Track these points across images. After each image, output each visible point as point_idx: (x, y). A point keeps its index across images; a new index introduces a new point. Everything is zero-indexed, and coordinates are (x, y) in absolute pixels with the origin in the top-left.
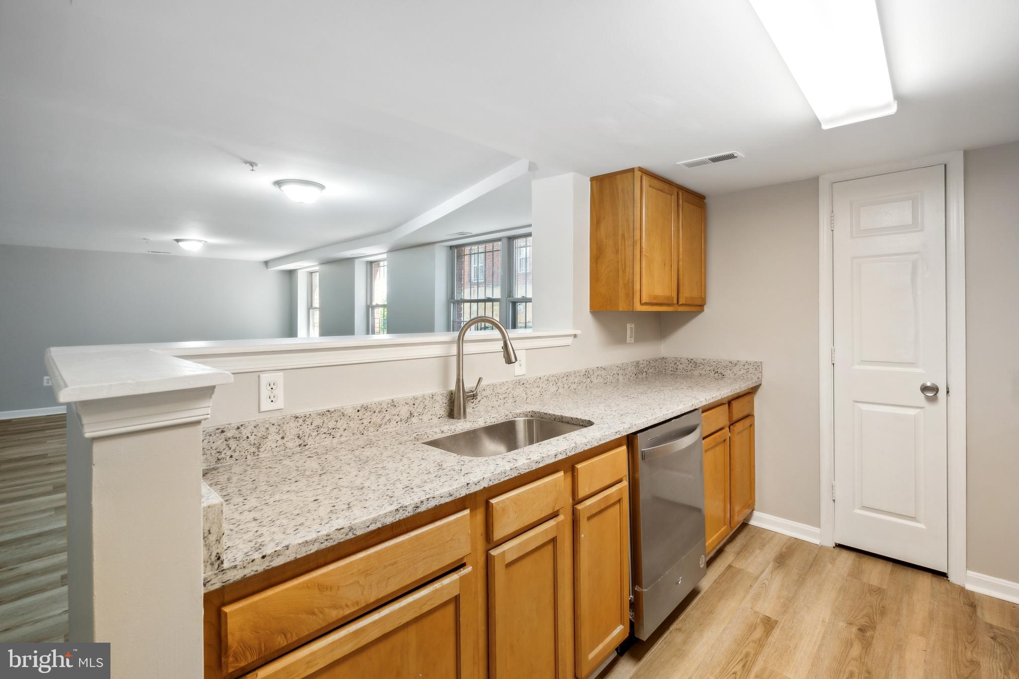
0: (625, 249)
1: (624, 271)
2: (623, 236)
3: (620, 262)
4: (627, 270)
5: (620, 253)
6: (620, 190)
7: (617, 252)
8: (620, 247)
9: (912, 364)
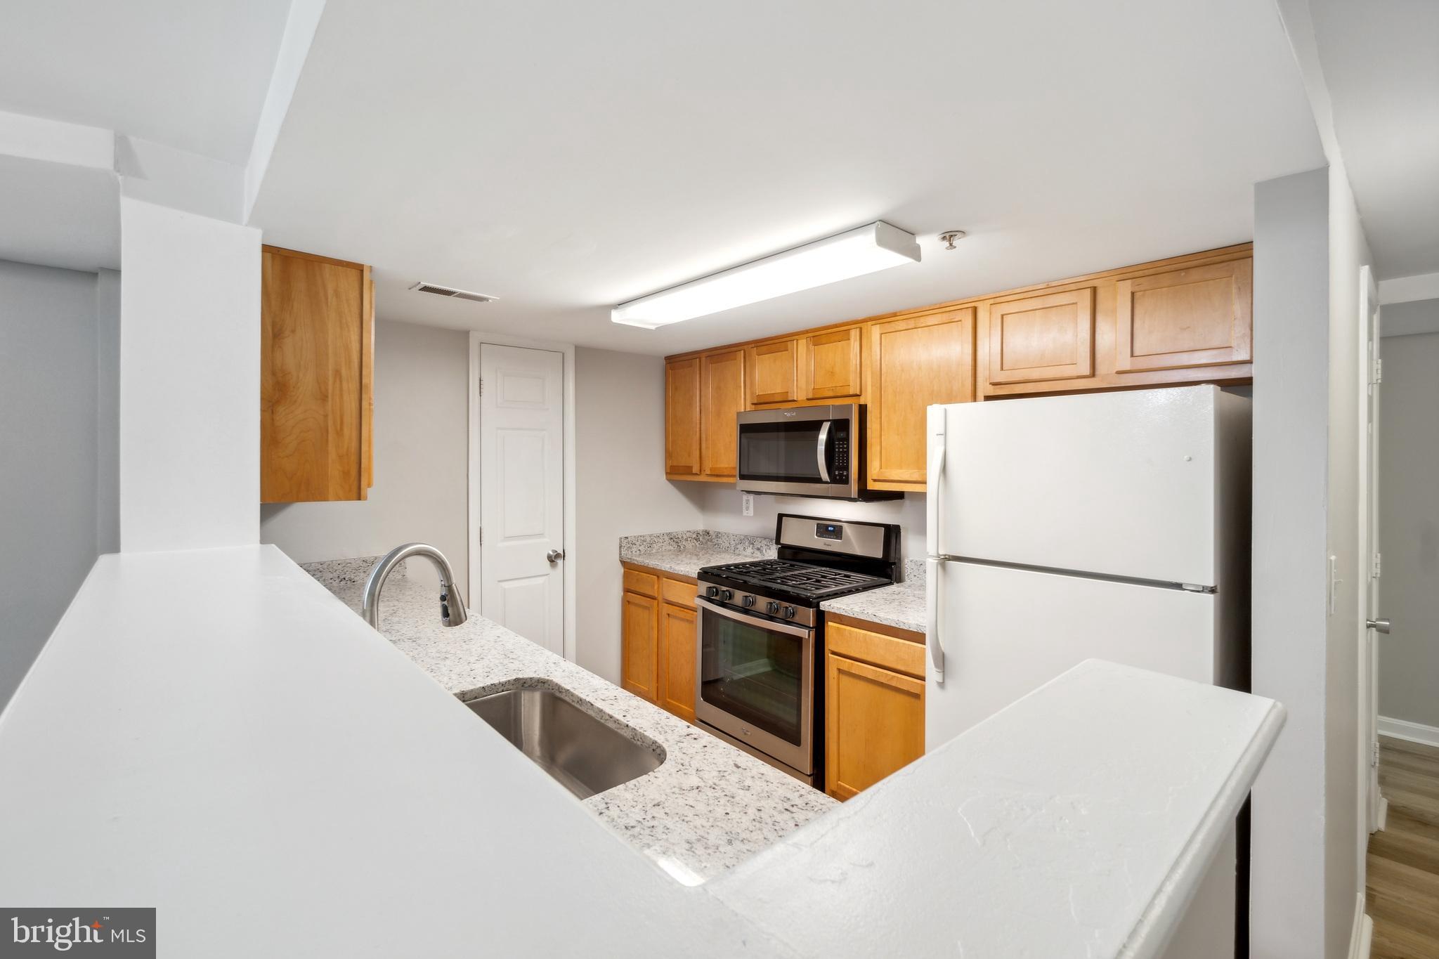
0: (341, 395)
1: (339, 433)
2: (337, 373)
3: (330, 417)
4: (346, 431)
5: (330, 399)
6: (330, 292)
7: (324, 398)
8: (330, 391)
9: (541, 535)
